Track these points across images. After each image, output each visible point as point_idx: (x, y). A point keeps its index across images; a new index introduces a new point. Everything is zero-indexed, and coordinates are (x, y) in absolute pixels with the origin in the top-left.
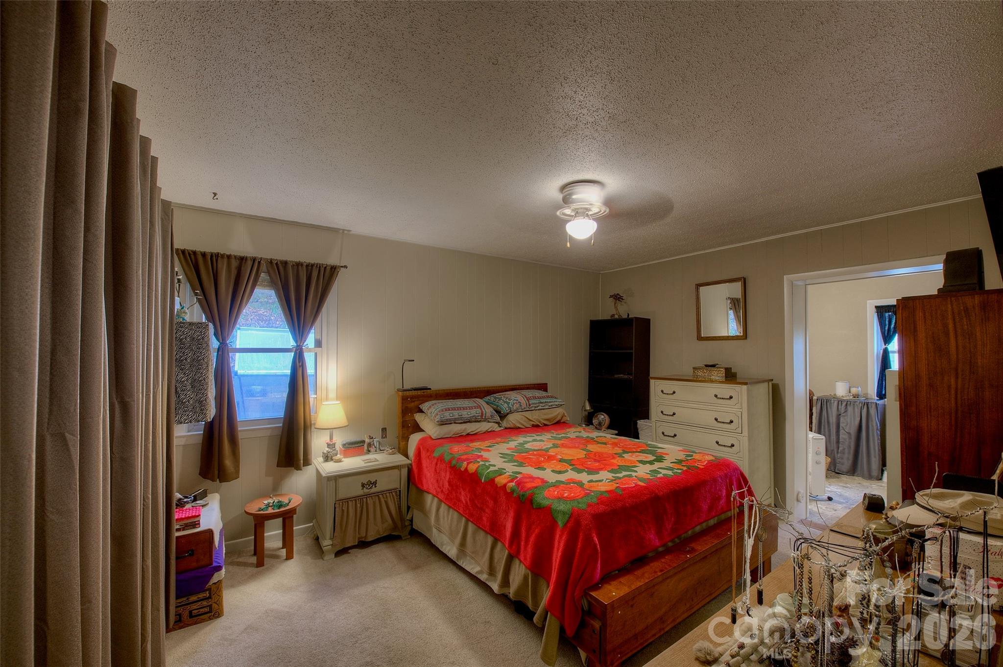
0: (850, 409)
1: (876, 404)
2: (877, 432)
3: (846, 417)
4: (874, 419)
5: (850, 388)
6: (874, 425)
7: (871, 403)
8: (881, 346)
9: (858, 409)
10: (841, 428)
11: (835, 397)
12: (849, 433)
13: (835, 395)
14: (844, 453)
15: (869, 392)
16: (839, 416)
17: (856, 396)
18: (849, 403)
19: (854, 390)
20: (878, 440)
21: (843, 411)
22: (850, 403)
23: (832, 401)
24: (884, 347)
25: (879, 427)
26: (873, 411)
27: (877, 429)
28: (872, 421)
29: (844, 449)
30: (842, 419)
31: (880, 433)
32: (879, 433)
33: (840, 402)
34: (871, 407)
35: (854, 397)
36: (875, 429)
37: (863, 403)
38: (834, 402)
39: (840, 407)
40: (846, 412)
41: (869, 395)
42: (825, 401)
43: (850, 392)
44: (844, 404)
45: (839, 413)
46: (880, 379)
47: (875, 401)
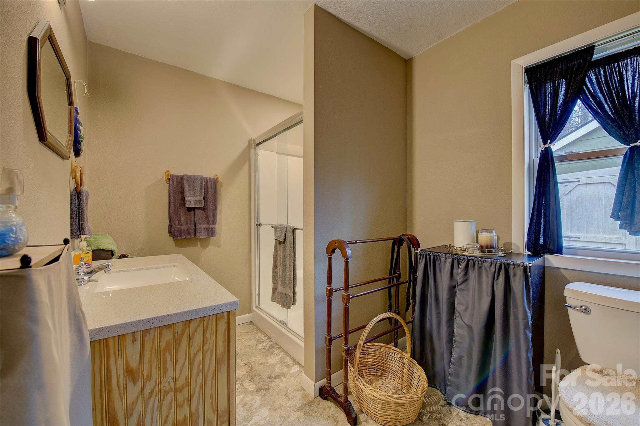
0: (473, 275)
1: (525, 269)
2: (526, 334)
3: (465, 292)
4: (519, 302)
5: (477, 232)
6: (521, 316)
7: (514, 265)
8: (537, 147)
9: (487, 276)
10: (456, 314)
11: (449, 250)
12: (470, 327)
13: (451, 246)
14: (461, 365)
15: (513, 241)
16: (453, 289)
17: (488, 248)
18: (471, 263)
19: (484, 238)
20: (527, 351)
21: (460, 281)
22: (474, 265)
23: (443, 259)
24: (542, 147)
25: (530, 322)
26: (517, 284)
27: (526, 327)
28: (516, 307)
29: (461, 358)
30: (458, 297)
31: (532, 336)
32: (530, 335)
33: (456, 262)
34: (515, 275)
35: (483, 251)
36: (522, 326)
37: (498, 265)
38: (445, 262)
39: (455, 271)
40: (465, 281)
41: (513, 247)
42: (432, 257)
43: (477, 242)
44: (463, 265)
45: (454, 284)
46: (535, 213)
47: (525, 261)
